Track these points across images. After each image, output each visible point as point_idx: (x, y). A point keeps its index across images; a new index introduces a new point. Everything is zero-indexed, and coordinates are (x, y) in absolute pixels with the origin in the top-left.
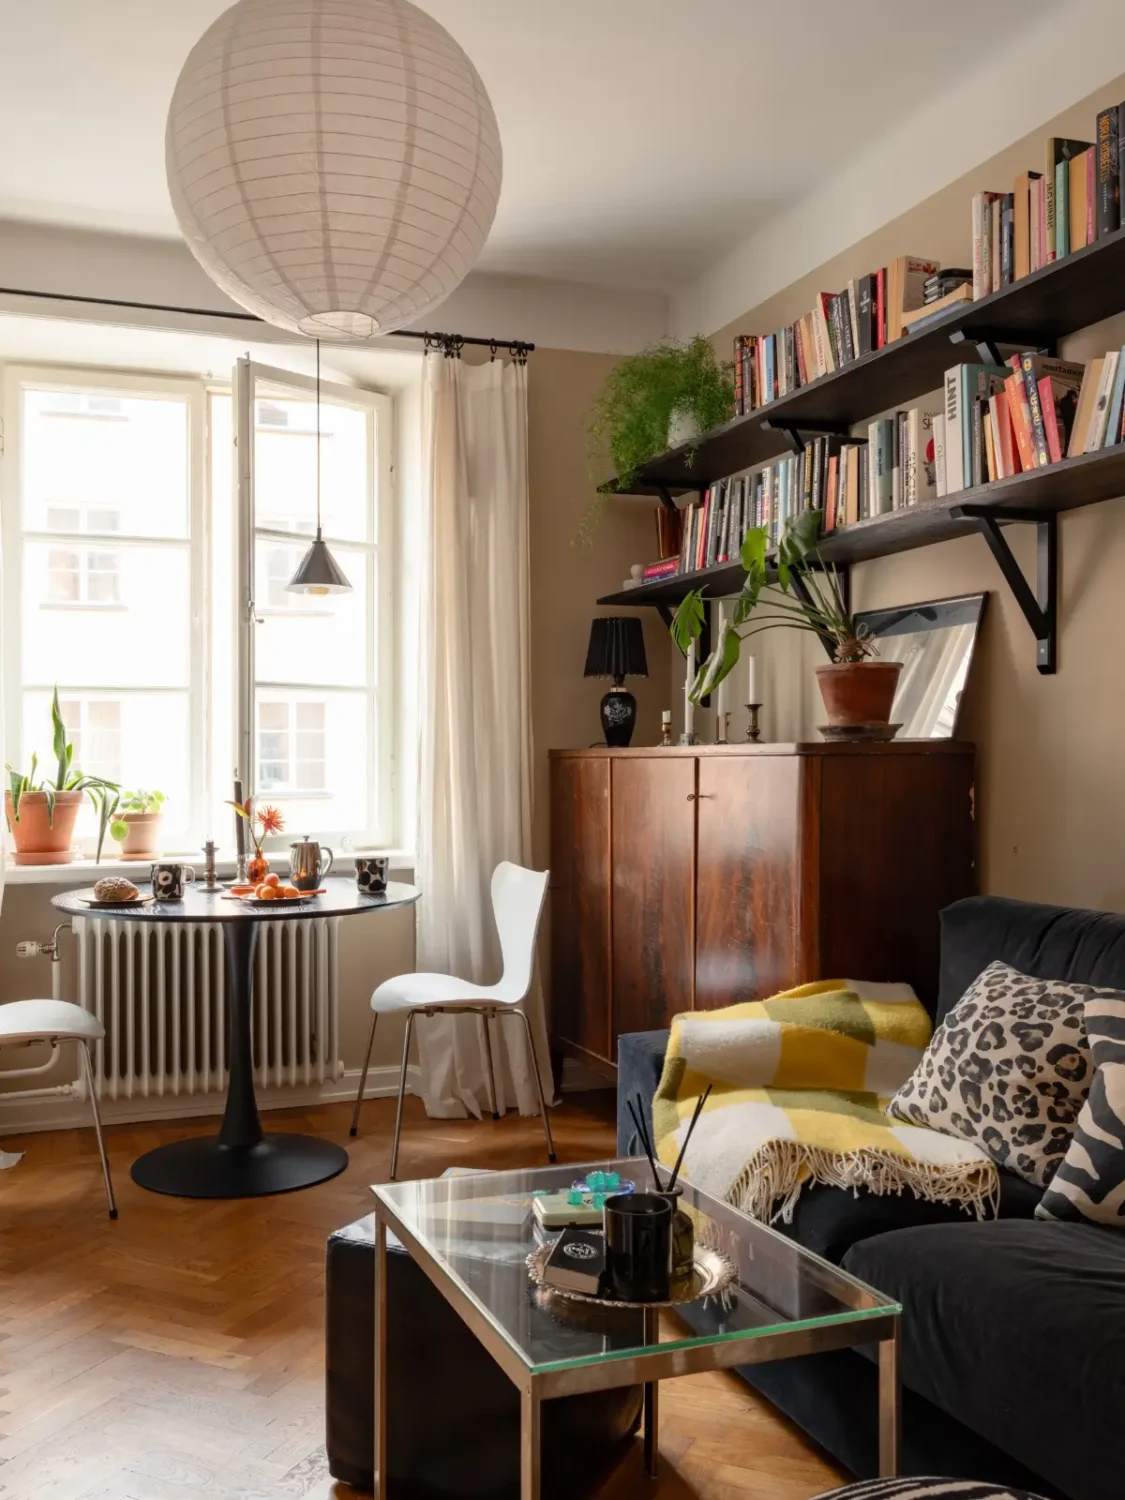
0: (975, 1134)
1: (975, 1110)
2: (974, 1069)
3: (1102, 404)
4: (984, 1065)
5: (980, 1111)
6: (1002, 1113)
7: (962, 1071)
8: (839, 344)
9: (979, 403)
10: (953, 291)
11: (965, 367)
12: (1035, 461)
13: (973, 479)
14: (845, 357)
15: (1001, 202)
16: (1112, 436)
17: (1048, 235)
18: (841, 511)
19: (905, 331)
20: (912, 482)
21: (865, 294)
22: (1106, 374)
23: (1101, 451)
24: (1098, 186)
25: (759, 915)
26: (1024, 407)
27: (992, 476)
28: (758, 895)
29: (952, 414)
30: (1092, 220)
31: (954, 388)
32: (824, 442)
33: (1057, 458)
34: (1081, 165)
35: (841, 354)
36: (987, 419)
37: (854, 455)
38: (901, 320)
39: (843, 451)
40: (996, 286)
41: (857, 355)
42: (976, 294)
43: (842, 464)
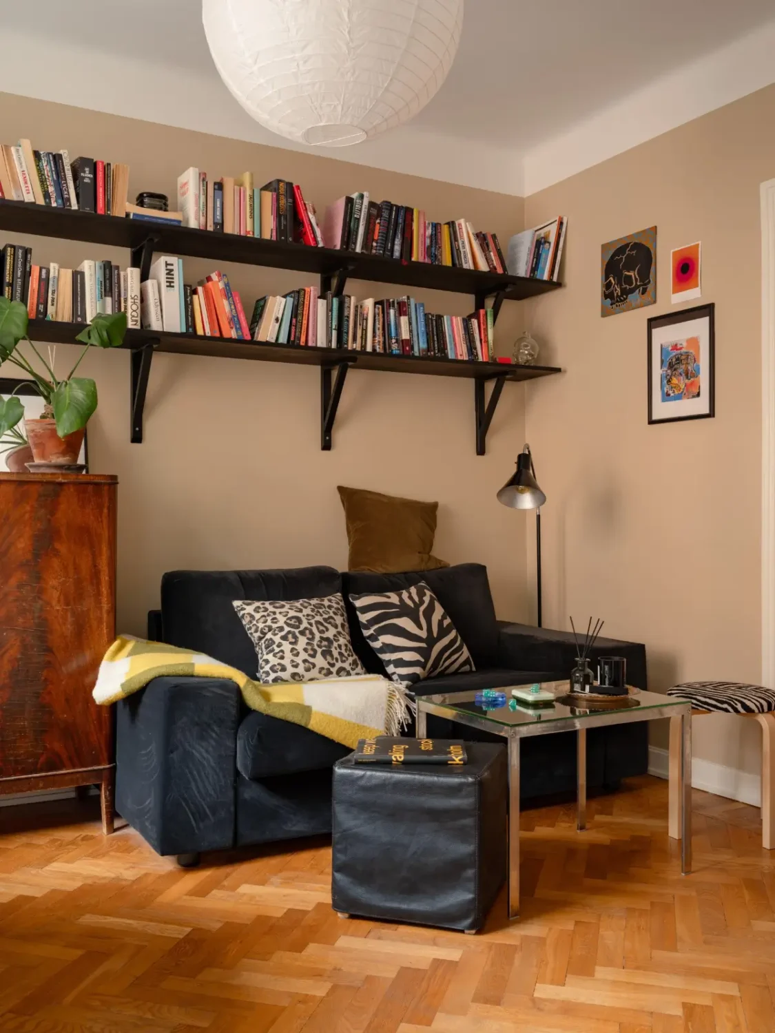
0: (332, 673)
1: (332, 662)
2: (325, 643)
3: (277, 320)
4: (327, 639)
5: (334, 661)
6: (344, 659)
7: (319, 646)
8: (51, 189)
9: (190, 286)
10: (166, 210)
11: (181, 261)
12: (233, 334)
13: (187, 329)
14: (60, 201)
15: (215, 184)
16: (283, 339)
17: (249, 221)
18: (51, 309)
19: (128, 215)
20: (134, 314)
21: (87, 169)
22: (278, 307)
23: (277, 344)
24: (279, 216)
25: (54, 603)
26: (225, 302)
27: (200, 332)
28: (53, 587)
29: (170, 285)
30: (275, 228)
31: (172, 270)
32: (27, 252)
33: (249, 338)
34: (268, 196)
35: (53, 196)
36: (195, 297)
37: (67, 275)
38: (125, 207)
39: (53, 267)
40: (210, 228)
41: (75, 207)
42: (193, 224)
43: (51, 275)
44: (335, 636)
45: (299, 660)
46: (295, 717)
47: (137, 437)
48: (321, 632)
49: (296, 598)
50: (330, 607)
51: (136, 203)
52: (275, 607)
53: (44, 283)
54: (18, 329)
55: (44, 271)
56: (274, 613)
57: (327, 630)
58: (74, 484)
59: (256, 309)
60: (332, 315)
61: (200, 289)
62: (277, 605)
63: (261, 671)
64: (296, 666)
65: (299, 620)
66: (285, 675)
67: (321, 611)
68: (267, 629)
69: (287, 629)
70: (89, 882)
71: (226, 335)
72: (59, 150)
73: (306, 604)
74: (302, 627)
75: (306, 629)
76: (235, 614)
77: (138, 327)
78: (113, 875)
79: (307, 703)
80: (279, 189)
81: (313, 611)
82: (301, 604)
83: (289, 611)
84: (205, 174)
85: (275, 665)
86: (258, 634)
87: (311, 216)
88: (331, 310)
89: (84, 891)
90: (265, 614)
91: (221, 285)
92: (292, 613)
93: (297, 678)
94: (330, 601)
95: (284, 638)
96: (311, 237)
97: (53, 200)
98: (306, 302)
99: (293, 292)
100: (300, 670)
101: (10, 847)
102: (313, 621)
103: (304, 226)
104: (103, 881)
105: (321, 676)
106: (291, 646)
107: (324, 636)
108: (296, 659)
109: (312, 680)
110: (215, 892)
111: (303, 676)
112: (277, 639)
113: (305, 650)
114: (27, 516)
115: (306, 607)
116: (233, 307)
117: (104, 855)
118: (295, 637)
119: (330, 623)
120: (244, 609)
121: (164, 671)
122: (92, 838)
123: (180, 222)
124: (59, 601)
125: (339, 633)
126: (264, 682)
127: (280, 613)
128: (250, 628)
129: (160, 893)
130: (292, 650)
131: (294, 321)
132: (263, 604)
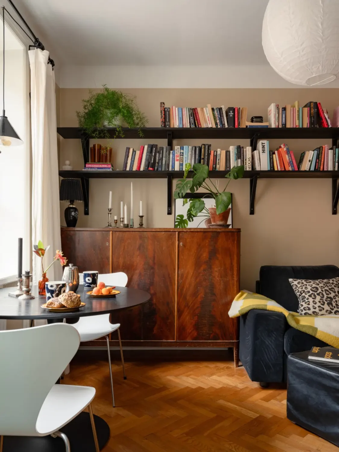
0: (332, 313)
1: (332, 308)
3: (310, 161)
4: (330, 298)
5: (333, 307)
7: (326, 301)
8: (218, 121)
9: (272, 151)
10: (262, 122)
11: (268, 141)
12: (290, 169)
13: (270, 168)
14: (221, 125)
15: (282, 108)
16: (312, 169)
17: (297, 121)
18: (218, 166)
19: (247, 126)
20: (249, 165)
21: (231, 111)
22: (310, 155)
23: (310, 171)
24: (310, 116)
25: (216, 277)
26: (287, 156)
27: (276, 169)
28: (216, 271)
29: (264, 152)
30: (309, 122)
31: (264, 146)
32: (209, 146)
33: (297, 169)
34: (306, 110)
35: (219, 124)
36: (274, 155)
37: (224, 152)
38: (246, 123)
39: (219, 150)
40: (280, 127)
41: (226, 126)
42: (273, 126)
43: (218, 154)
44: (334, 296)
45: (316, 306)
46: (310, 332)
47: (252, 212)
48: (327, 294)
49: (317, 279)
50: (333, 283)
51: (251, 121)
52: (307, 282)
53: (215, 157)
54: (205, 175)
55: (215, 152)
56: (306, 285)
57: (330, 294)
58: (224, 232)
59: (301, 157)
60: (335, 156)
61: (276, 152)
62: (308, 281)
63: (300, 309)
64: (315, 308)
65: (317, 289)
66: (310, 312)
67: (328, 285)
68: (303, 291)
69: (311, 292)
70: (225, 386)
71: (287, 169)
72: (221, 106)
73: (321, 282)
74: (318, 292)
75: (320, 292)
76: (290, 284)
77: (251, 170)
78: (234, 385)
79: (316, 326)
80: (311, 105)
81: (324, 285)
82: (319, 282)
83: (313, 284)
84: (278, 105)
85: (305, 307)
86: (299, 293)
87: (325, 115)
88: (335, 154)
89: (222, 389)
90: (302, 285)
91: (285, 149)
92: (314, 285)
93: (315, 313)
94: (333, 281)
95: (310, 296)
96: (325, 123)
97: (218, 125)
98: (323, 152)
99: (317, 148)
100: (317, 310)
101: (201, 366)
102: (324, 289)
103: (322, 120)
104: (230, 387)
105: (327, 313)
106: (313, 300)
107: (329, 296)
108: (315, 305)
109: (321, 315)
110: (272, 401)
111: (318, 313)
112: (307, 296)
113: (320, 302)
114: (207, 244)
115: (321, 283)
116: (290, 158)
117: (233, 376)
118: (315, 296)
119: (332, 291)
120: (293, 282)
121: (255, 307)
122: (230, 368)
123: (268, 126)
124: (218, 276)
125: (336, 295)
126: (300, 314)
127: (309, 285)
128: (296, 291)
129: (251, 396)
130: (313, 301)
131: (317, 160)
132: (302, 281)
